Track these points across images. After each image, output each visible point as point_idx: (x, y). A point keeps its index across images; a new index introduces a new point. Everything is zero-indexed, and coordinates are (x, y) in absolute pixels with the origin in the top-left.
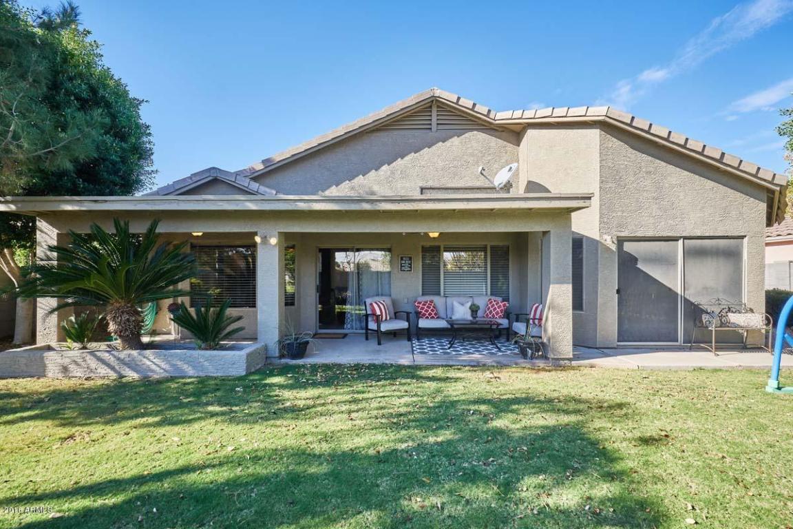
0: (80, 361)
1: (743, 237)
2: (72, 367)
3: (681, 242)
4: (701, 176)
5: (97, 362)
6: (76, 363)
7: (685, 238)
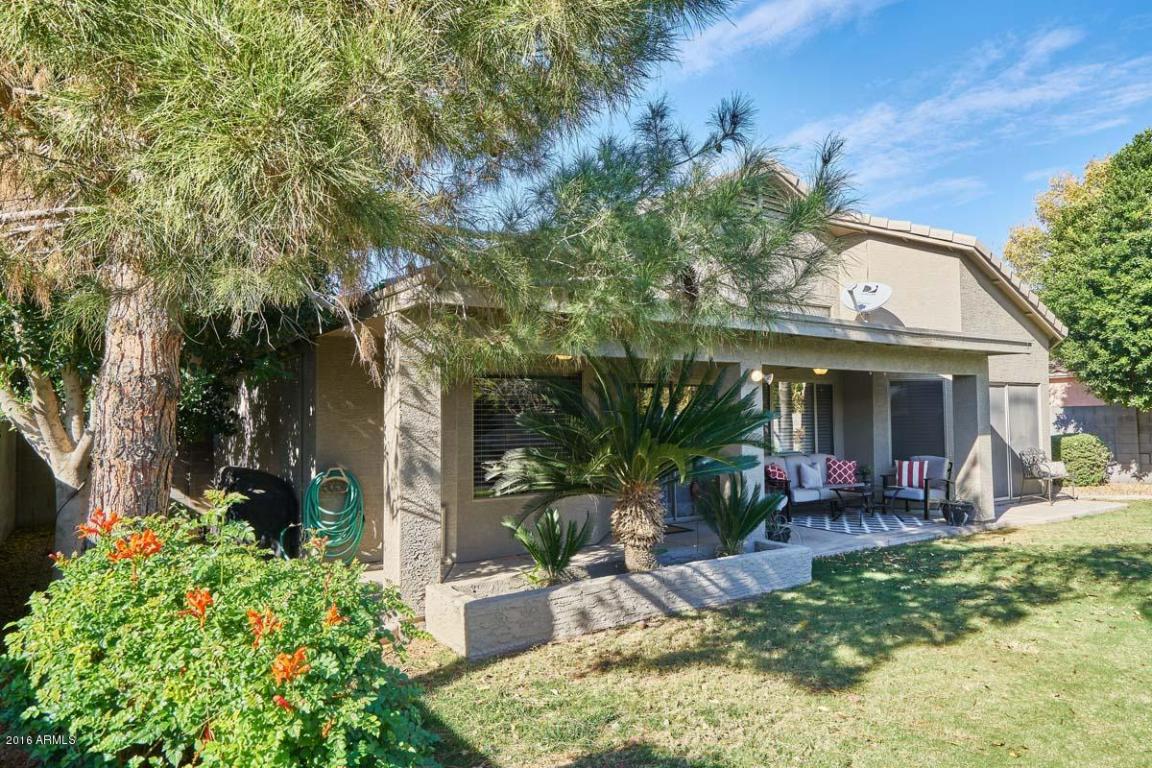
0: (608, 597)
1: (1036, 385)
2: (597, 612)
3: (1007, 387)
4: (1012, 315)
5: (636, 595)
6: (601, 601)
7: (1011, 384)
